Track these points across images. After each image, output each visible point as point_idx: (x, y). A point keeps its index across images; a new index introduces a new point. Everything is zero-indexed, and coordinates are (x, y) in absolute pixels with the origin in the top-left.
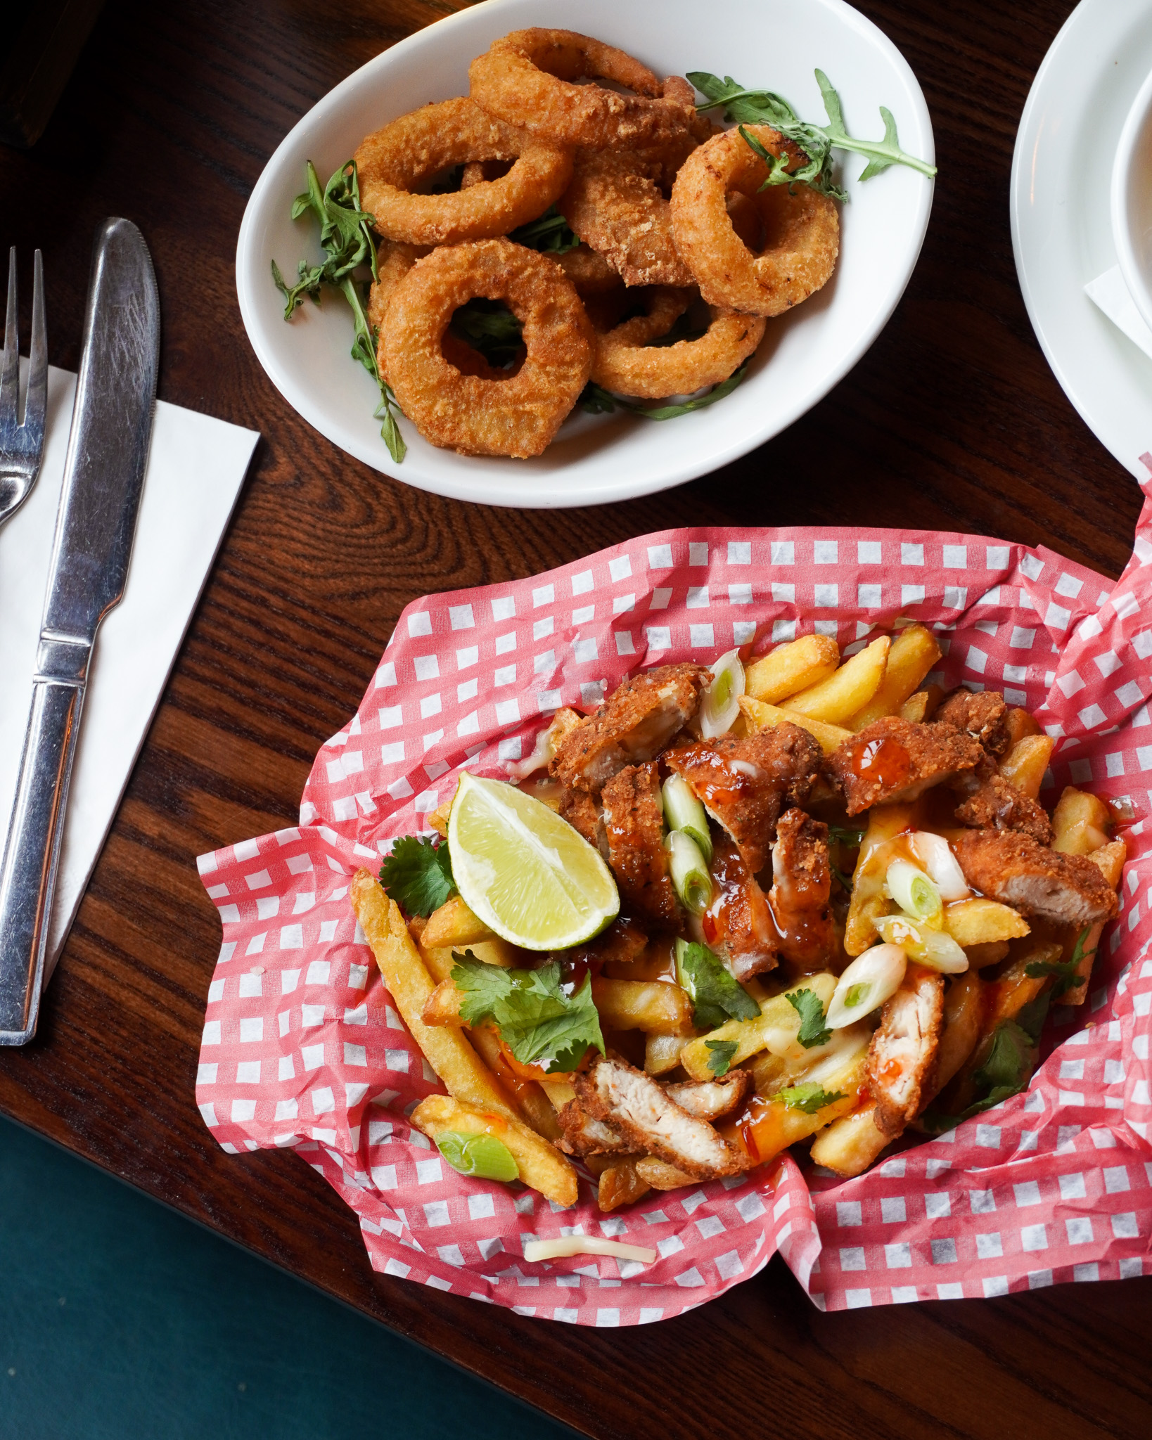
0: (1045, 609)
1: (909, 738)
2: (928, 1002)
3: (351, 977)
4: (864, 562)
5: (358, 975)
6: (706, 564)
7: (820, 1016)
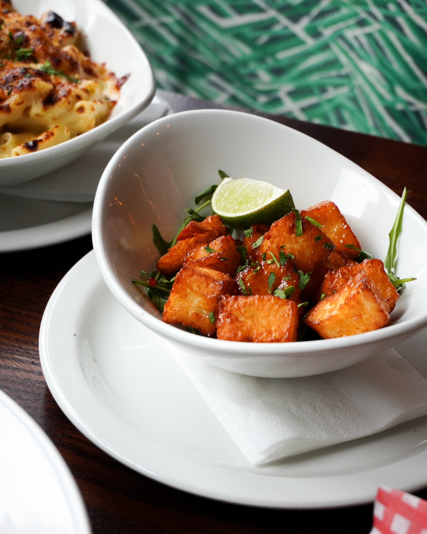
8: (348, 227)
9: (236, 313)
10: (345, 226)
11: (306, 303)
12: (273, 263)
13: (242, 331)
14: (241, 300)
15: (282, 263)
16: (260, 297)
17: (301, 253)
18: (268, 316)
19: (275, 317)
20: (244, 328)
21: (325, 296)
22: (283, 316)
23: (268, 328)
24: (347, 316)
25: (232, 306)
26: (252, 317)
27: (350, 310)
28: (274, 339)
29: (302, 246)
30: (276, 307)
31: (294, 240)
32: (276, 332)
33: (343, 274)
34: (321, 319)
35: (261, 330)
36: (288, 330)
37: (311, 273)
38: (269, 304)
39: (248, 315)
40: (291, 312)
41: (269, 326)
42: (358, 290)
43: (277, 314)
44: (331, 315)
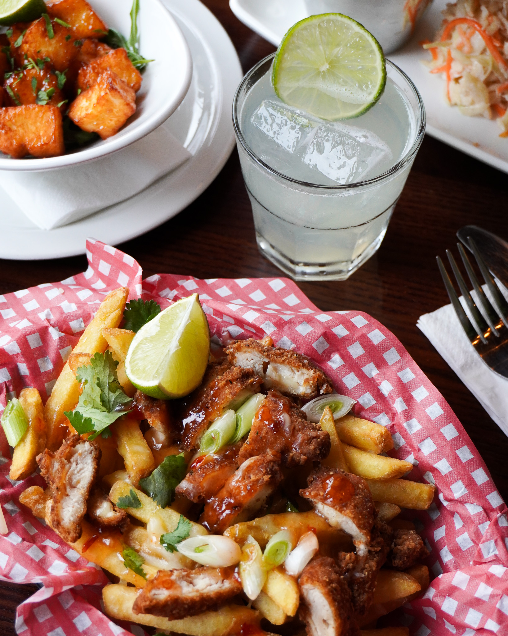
0: (487, 540)
1: (360, 496)
2: (221, 587)
3: (75, 322)
4: (443, 432)
5: (78, 324)
6: (390, 364)
7: (181, 539)
8: (94, 14)
9: (8, 124)
10: (92, 13)
11: (67, 101)
12: (33, 68)
13: (16, 139)
14: (12, 111)
15: (41, 67)
16: (26, 106)
17: (56, 53)
18: (35, 122)
19: (41, 123)
20: (18, 137)
21: (81, 92)
22: (48, 122)
23: (37, 133)
24: (100, 112)
25: (4, 118)
26: (22, 125)
27: (102, 107)
28: (43, 143)
29: (55, 48)
30: (41, 115)
31: (48, 43)
32: (44, 137)
33: (94, 68)
34: (80, 117)
35: (32, 136)
36: (54, 134)
37: (66, 71)
38: (34, 112)
39: (19, 124)
40: (53, 117)
41: (37, 132)
42: (106, 91)
43: (42, 120)
44: (87, 113)
